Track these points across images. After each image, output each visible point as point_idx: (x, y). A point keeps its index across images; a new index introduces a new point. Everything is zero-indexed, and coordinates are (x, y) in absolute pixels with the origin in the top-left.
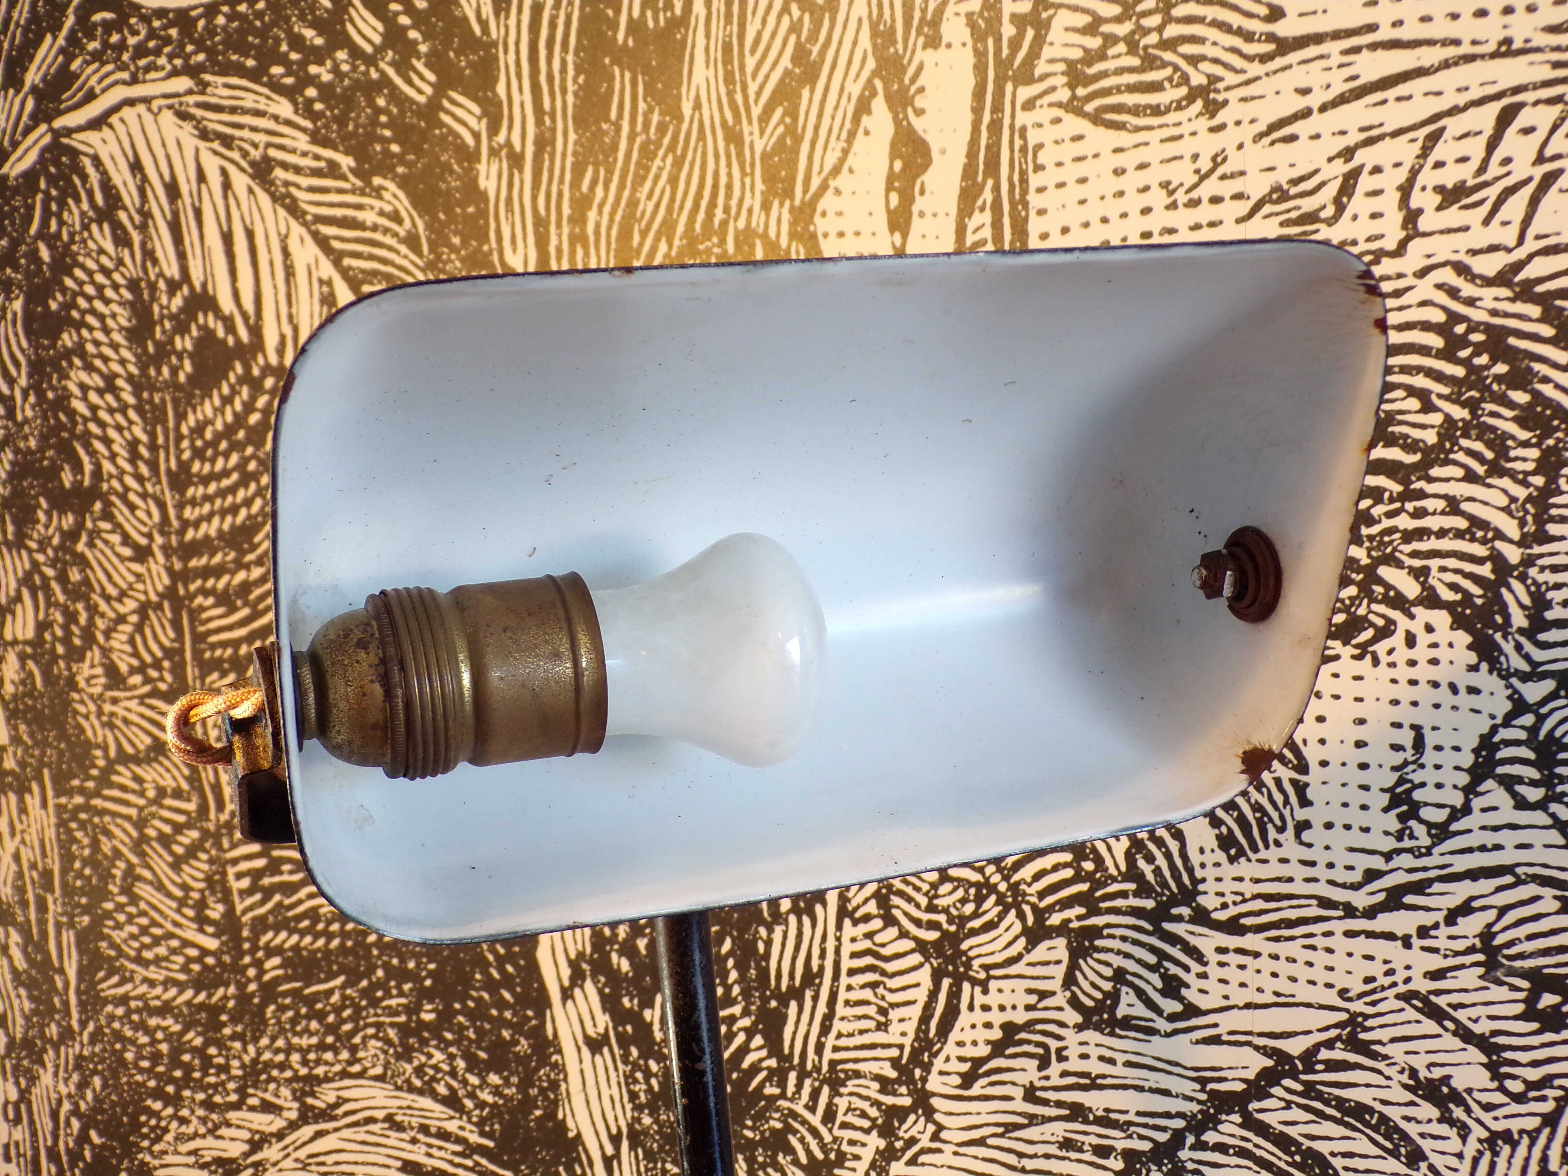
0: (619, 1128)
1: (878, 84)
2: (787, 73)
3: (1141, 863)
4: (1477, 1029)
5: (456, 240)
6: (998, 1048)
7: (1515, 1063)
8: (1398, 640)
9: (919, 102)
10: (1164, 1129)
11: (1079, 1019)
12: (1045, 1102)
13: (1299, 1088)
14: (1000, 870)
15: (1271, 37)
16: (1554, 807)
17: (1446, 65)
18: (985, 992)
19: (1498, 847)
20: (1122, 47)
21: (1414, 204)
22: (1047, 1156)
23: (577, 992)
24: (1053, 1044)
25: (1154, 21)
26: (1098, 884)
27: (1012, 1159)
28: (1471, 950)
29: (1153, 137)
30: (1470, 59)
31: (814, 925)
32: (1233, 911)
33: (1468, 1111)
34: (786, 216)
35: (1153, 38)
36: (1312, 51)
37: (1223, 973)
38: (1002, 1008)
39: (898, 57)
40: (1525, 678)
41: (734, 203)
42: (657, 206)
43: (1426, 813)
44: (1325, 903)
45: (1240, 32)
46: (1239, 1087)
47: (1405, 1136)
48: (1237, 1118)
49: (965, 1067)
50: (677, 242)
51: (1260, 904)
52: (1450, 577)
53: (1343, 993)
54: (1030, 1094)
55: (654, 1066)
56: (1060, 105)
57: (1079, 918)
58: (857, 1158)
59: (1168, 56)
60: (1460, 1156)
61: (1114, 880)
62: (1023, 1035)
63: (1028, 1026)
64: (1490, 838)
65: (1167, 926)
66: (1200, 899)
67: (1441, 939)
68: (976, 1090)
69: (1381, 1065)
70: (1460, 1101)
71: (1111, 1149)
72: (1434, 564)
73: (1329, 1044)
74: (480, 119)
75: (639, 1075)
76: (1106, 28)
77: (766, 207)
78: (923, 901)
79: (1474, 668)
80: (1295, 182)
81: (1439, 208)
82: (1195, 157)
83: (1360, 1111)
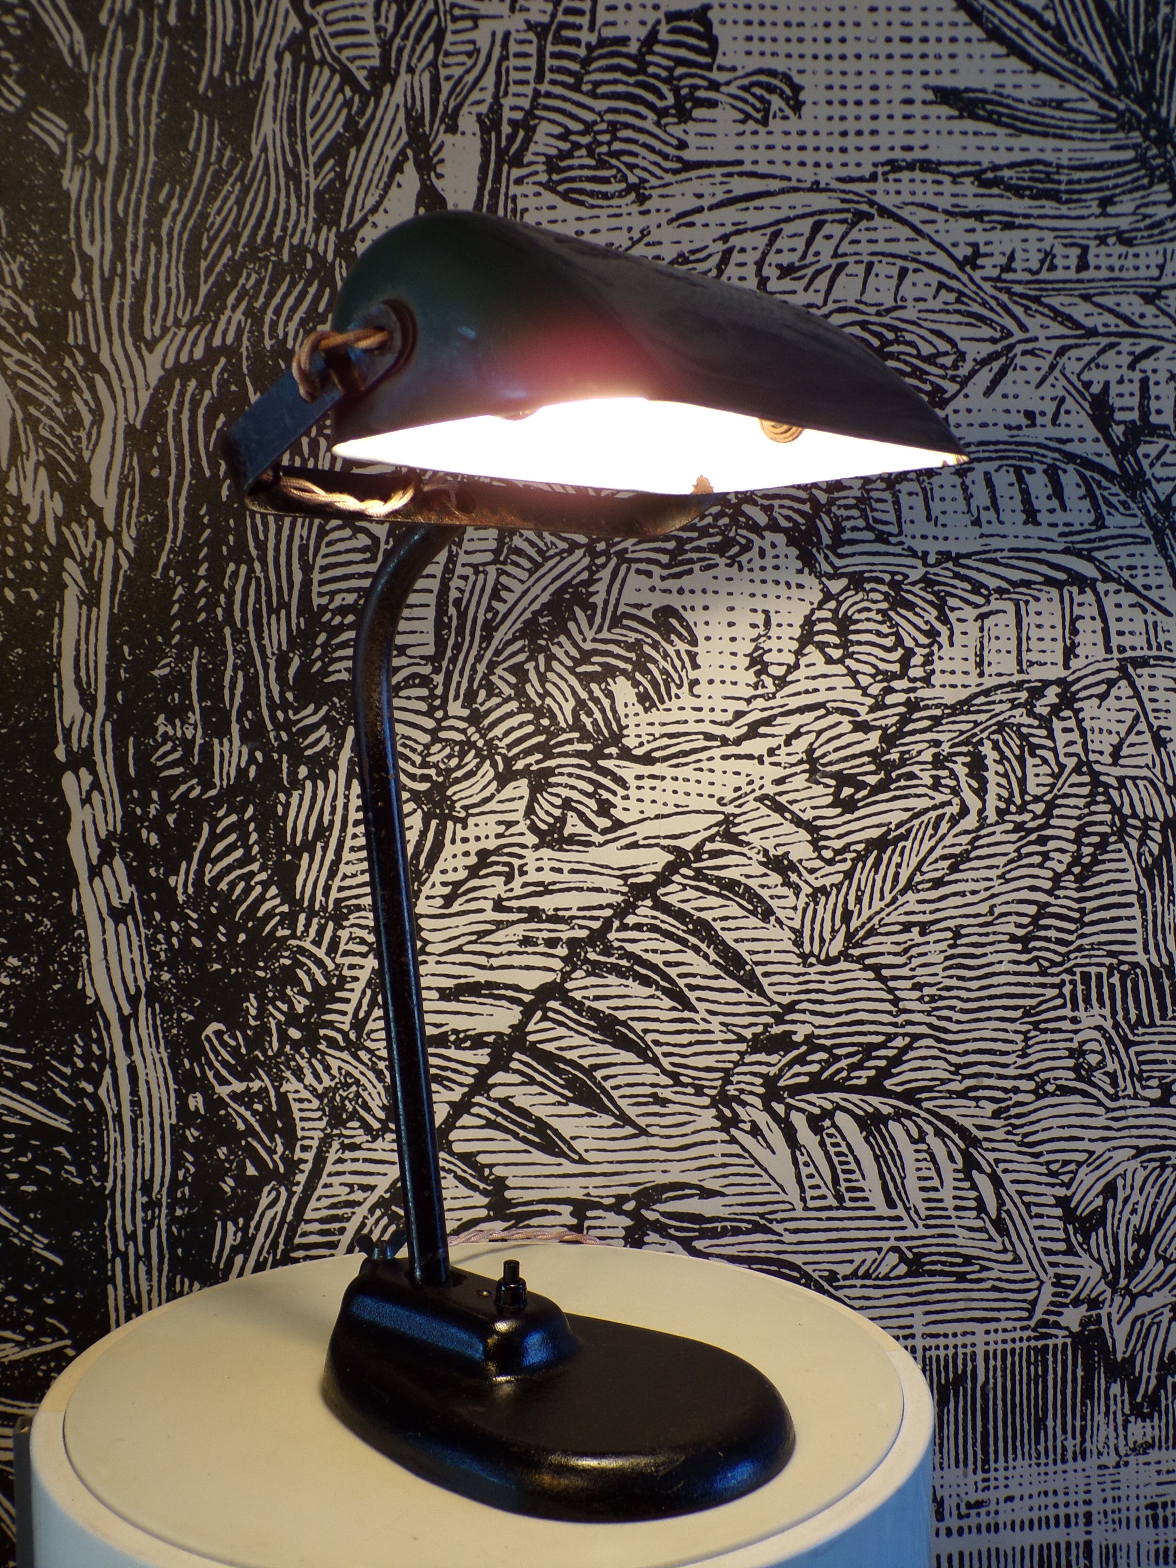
0: (138, 988)
1: (410, 153)
2: (339, 135)
3: (584, 717)
4: (805, 816)
5: (36, 228)
6: (474, 872)
7: (827, 838)
8: (754, 553)
9: (439, 169)
10: (597, 918)
11: (536, 840)
12: (510, 910)
13: (691, 873)
14: (478, 730)
15: (679, 159)
16: (848, 662)
17: (783, 191)
18: (465, 827)
19: (816, 690)
20: (583, 152)
21: (765, 273)
22: (510, 953)
23: (106, 869)
24: (516, 862)
25: (606, 138)
26: (552, 735)
27: (482, 961)
28: (801, 762)
29: (603, 213)
30: (796, 190)
31: (326, 788)
32: (647, 747)
33: (800, 875)
34: (332, 238)
35: (604, 149)
36: (704, 172)
37: (640, 794)
38: (478, 839)
39: (426, 137)
40: (830, 577)
41: (290, 224)
42: (225, 220)
43: (772, 670)
44: (709, 737)
45: (660, 153)
46: (651, 878)
47: (761, 899)
48: (648, 902)
49: (447, 890)
50: (240, 249)
51: (665, 741)
52: (785, 512)
53: (720, 801)
54: (499, 905)
55: (175, 926)
56: (540, 184)
57: (538, 762)
58: (355, 979)
59: (614, 162)
60: (795, 908)
61: (564, 731)
62: (494, 858)
63: (497, 851)
64: (811, 685)
65: (601, 763)
66: (625, 741)
67: (782, 757)
68: (456, 908)
69: (745, 850)
70: (795, 869)
71: (559, 939)
72: (776, 503)
73: (711, 839)
74: (66, 133)
75: (160, 937)
76: (573, 138)
77: (317, 230)
78: (418, 759)
79: (800, 571)
80: (693, 252)
81: (779, 278)
82: (630, 229)
83: (731, 886)
